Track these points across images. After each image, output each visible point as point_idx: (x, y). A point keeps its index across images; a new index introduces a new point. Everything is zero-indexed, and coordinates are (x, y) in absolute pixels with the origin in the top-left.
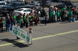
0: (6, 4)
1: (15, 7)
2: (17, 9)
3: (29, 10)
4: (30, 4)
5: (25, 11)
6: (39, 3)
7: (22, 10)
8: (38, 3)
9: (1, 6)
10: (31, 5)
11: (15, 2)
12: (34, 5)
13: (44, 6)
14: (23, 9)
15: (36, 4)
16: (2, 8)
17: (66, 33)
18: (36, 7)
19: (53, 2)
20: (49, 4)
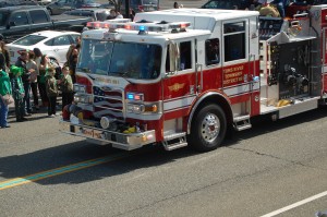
1: (8, 28)
2: (16, 36)
3: (69, 36)
4: (72, 14)
5: (52, 42)
6: (111, 4)
7: (41, 38)
8: (105, 7)
10: (77, 14)
11: (6, 4)
12: (91, 14)
14: (43, 33)
15: (97, 11)
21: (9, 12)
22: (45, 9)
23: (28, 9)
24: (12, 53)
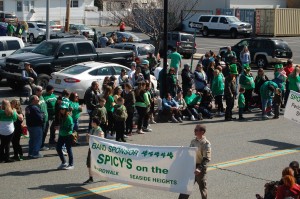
0: (22, 45)
1: (57, 57)
2: (64, 65)
3: (112, 68)
4: (116, 47)
5: (95, 73)
6: (152, 39)
7: (86, 69)
8: (146, 42)
9: (4, 55)
10: (120, 48)
12: (133, 48)
14: (88, 64)
15: (138, 45)
16: (8, 60)
17: (253, 159)
18: (137, 59)
19: (204, 36)
20: (189, 46)
21: (58, 44)
22: (91, 42)
23: (75, 42)
24: (58, 81)
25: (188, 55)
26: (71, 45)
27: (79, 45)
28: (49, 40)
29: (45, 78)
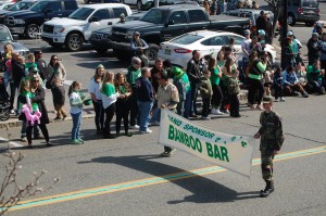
0: (130, 12)
1: (166, 26)
3: (226, 37)
4: (231, 15)
7: (198, 38)
9: (110, 24)
10: (236, 15)
12: (249, 15)
13: (290, 19)
14: (200, 33)
15: (255, 12)
16: (115, 29)
18: (253, 27)
20: (311, 12)
21: (168, 11)
22: (203, 9)
23: (186, 8)
24: (168, 51)
25: (309, 23)
26: (182, 13)
27: (190, 12)
28: (158, 7)
29: (153, 48)
